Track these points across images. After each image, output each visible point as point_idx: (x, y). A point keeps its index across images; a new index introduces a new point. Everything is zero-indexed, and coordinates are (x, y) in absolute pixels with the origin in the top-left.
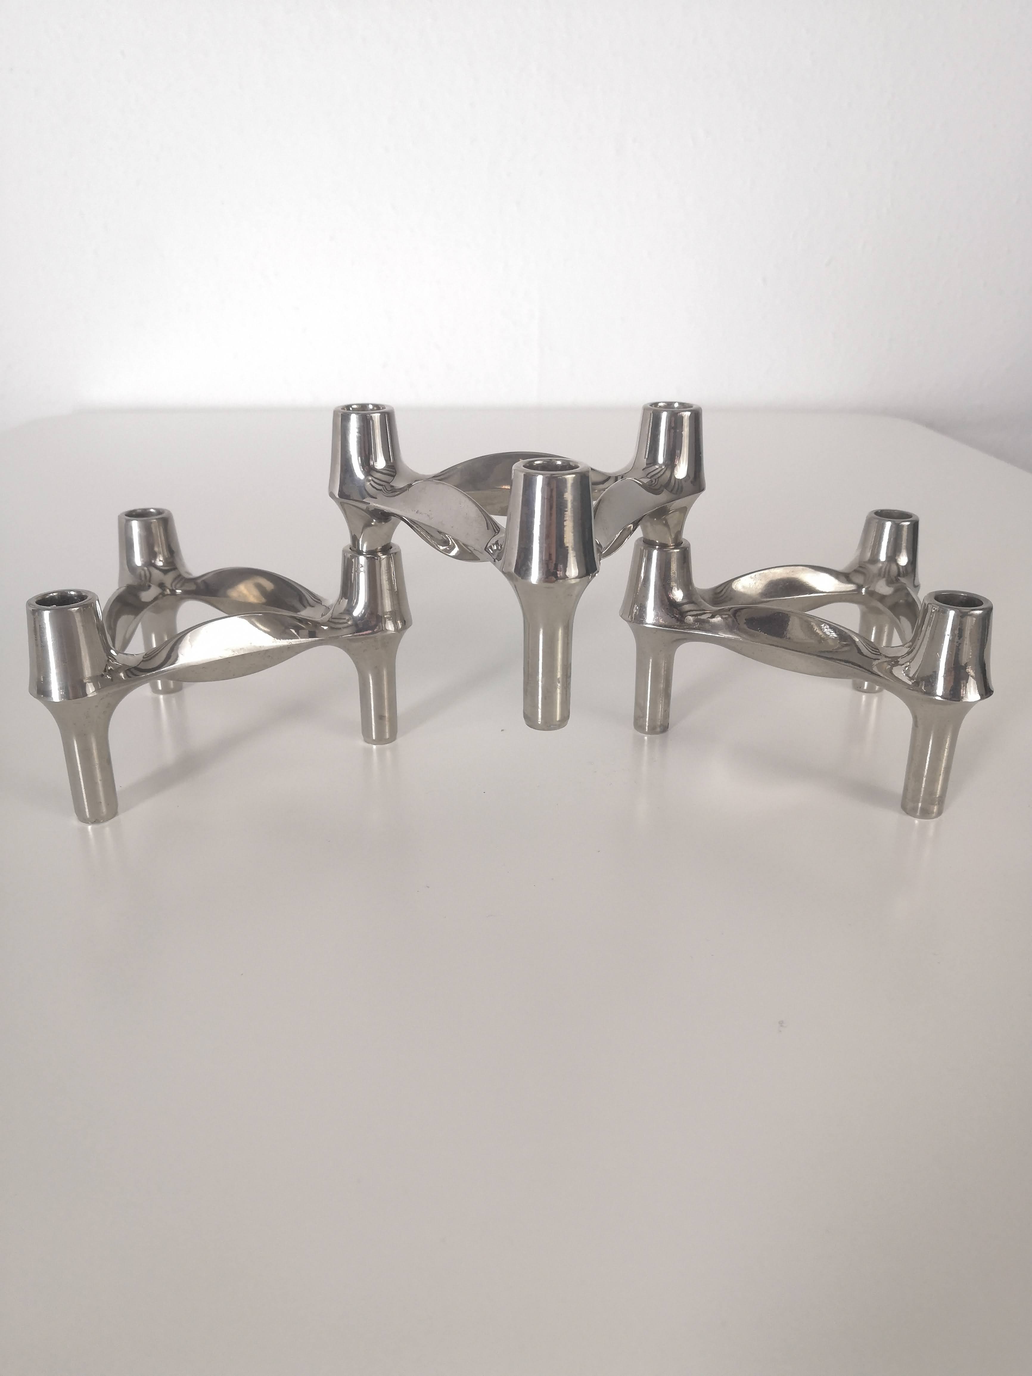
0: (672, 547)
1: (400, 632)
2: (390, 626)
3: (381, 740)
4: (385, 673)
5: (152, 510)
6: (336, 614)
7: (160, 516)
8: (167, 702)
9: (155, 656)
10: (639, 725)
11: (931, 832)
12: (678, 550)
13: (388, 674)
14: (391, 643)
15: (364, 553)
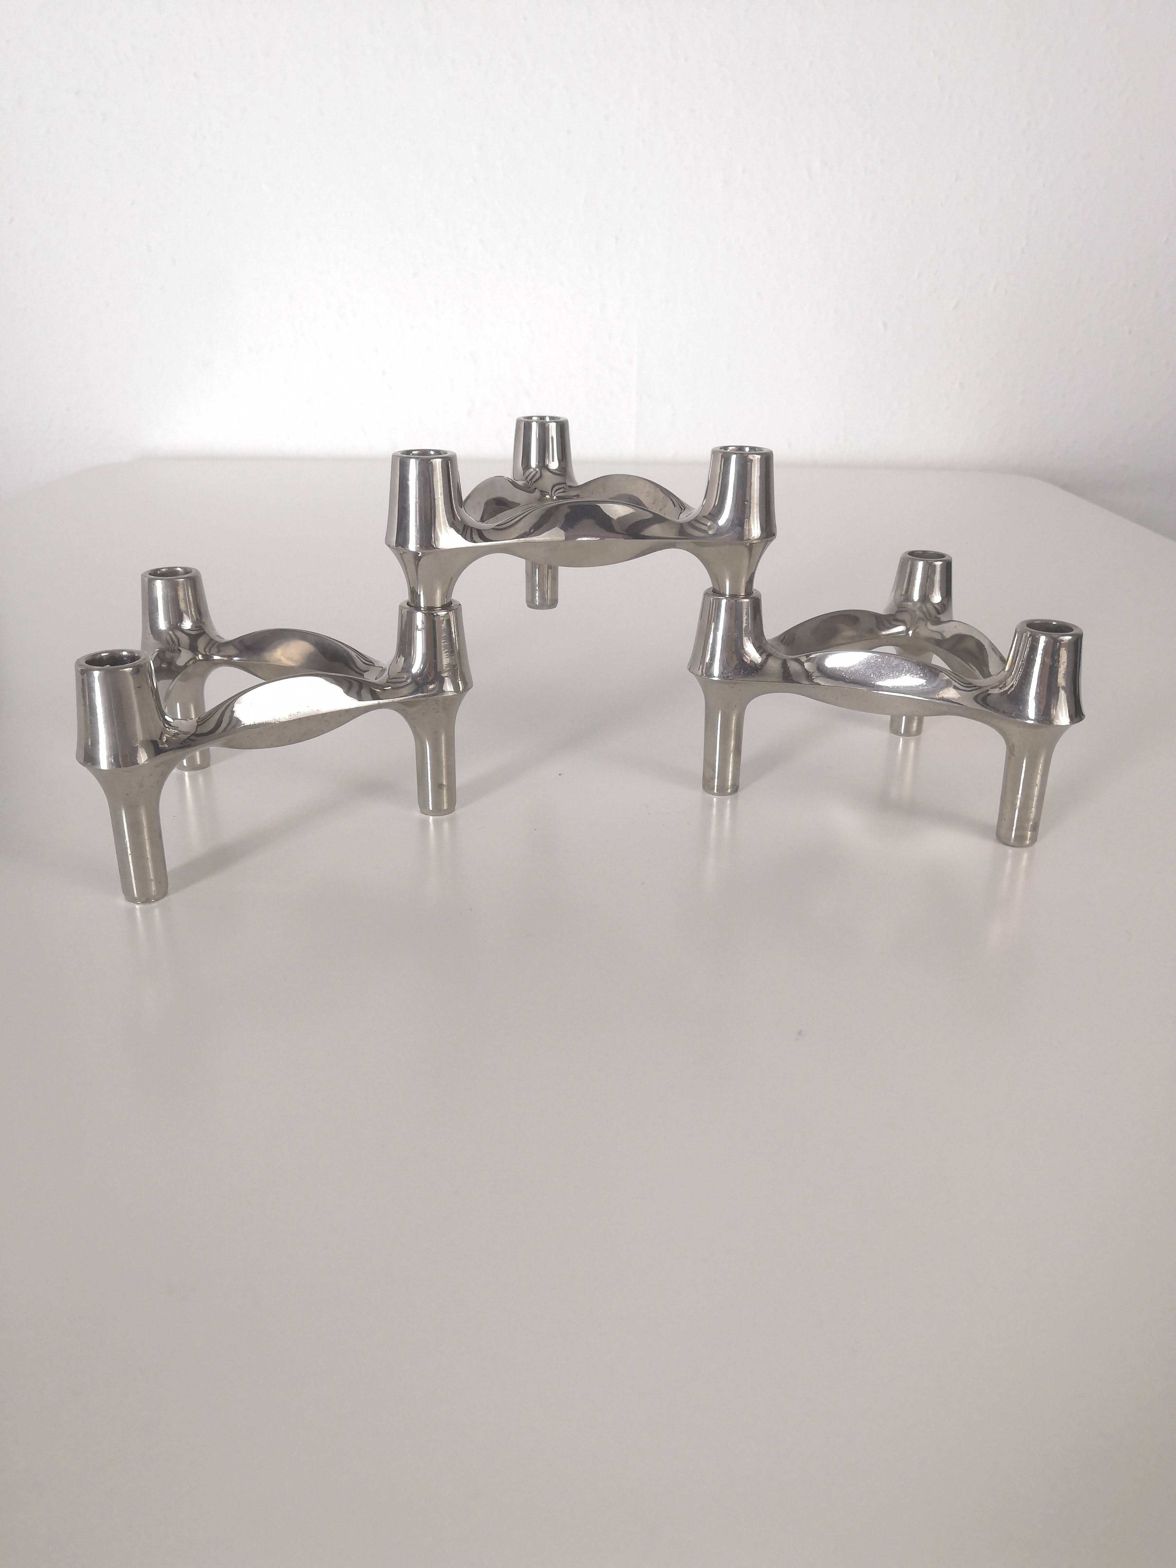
0: (742, 597)
1: (459, 694)
2: (448, 686)
3: (438, 811)
4: (443, 738)
5: (179, 569)
6: (393, 675)
7: (187, 575)
8: (193, 780)
9: (206, 721)
10: (707, 785)
11: (1024, 862)
12: (748, 600)
13: (447, 740)
14: (451, 706)
15: (422, 609)
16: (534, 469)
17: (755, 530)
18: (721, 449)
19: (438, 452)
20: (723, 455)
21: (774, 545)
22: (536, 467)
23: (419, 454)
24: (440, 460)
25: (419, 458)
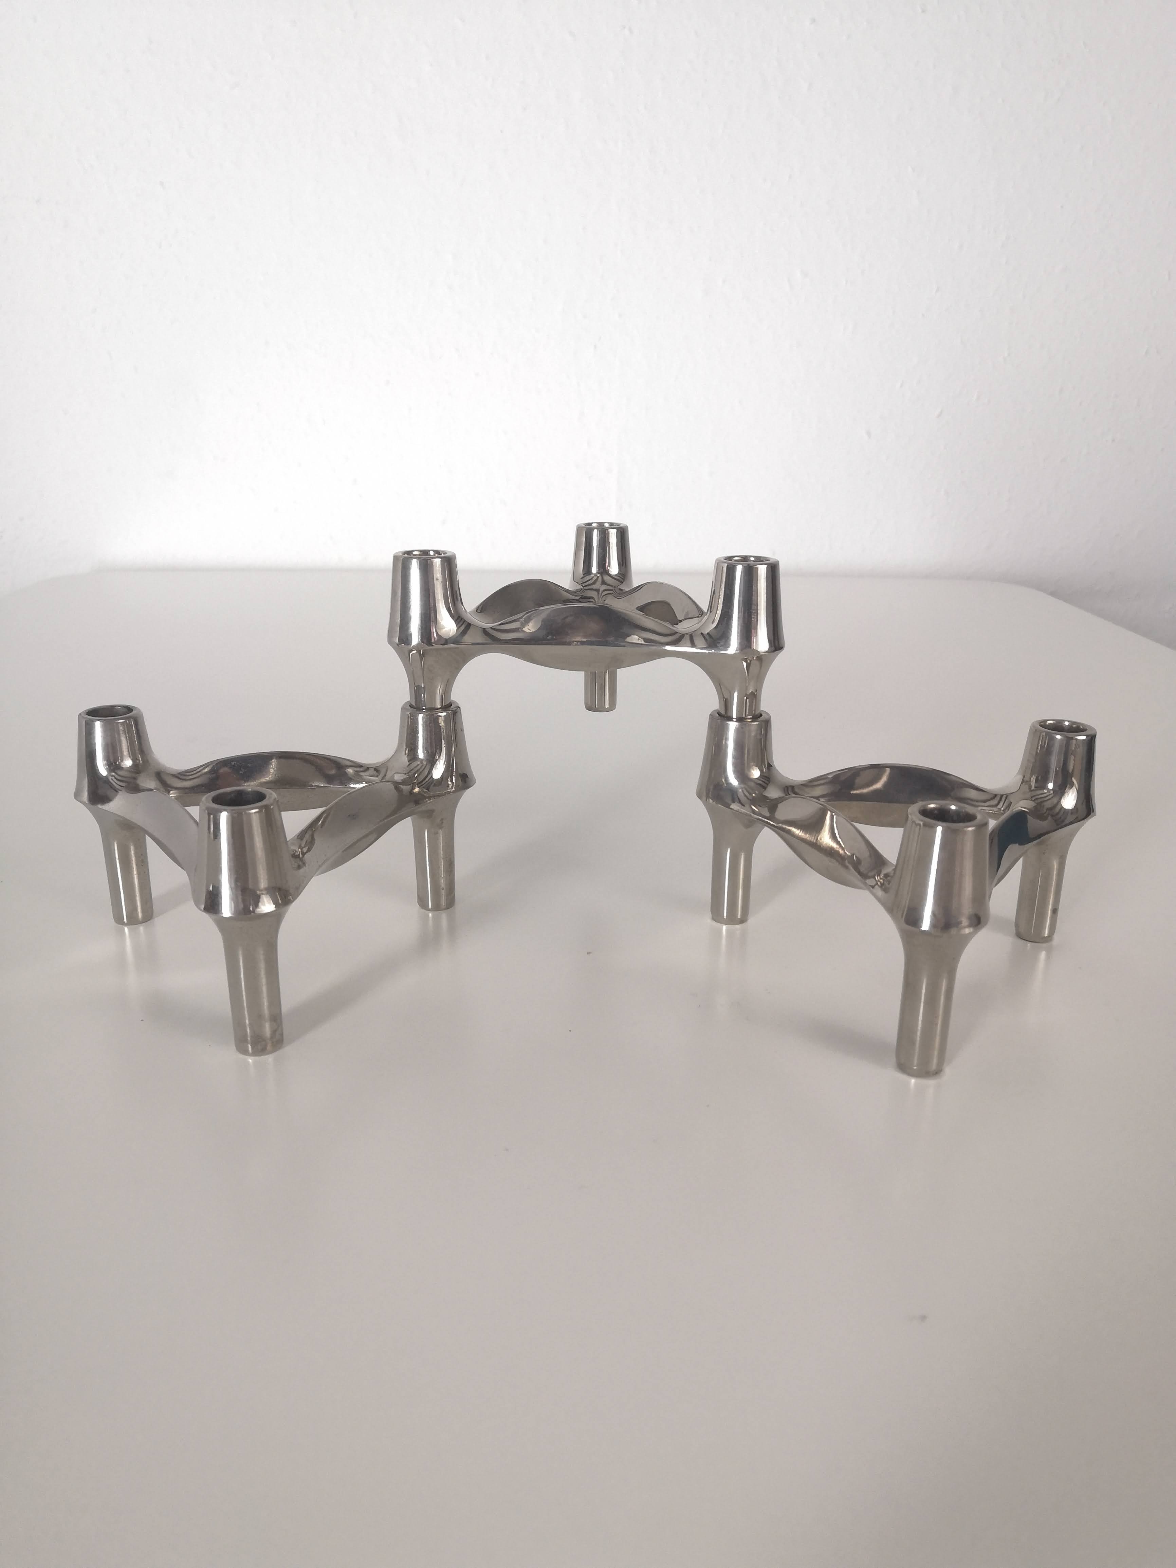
16: (595, 575)
17: (762, 643)
18: (726, 560)
19: (437, 552)
20: (729, 565)
21: (781, 657)
22: (597, 573)
23: (419, 555)
24: (440, 560)
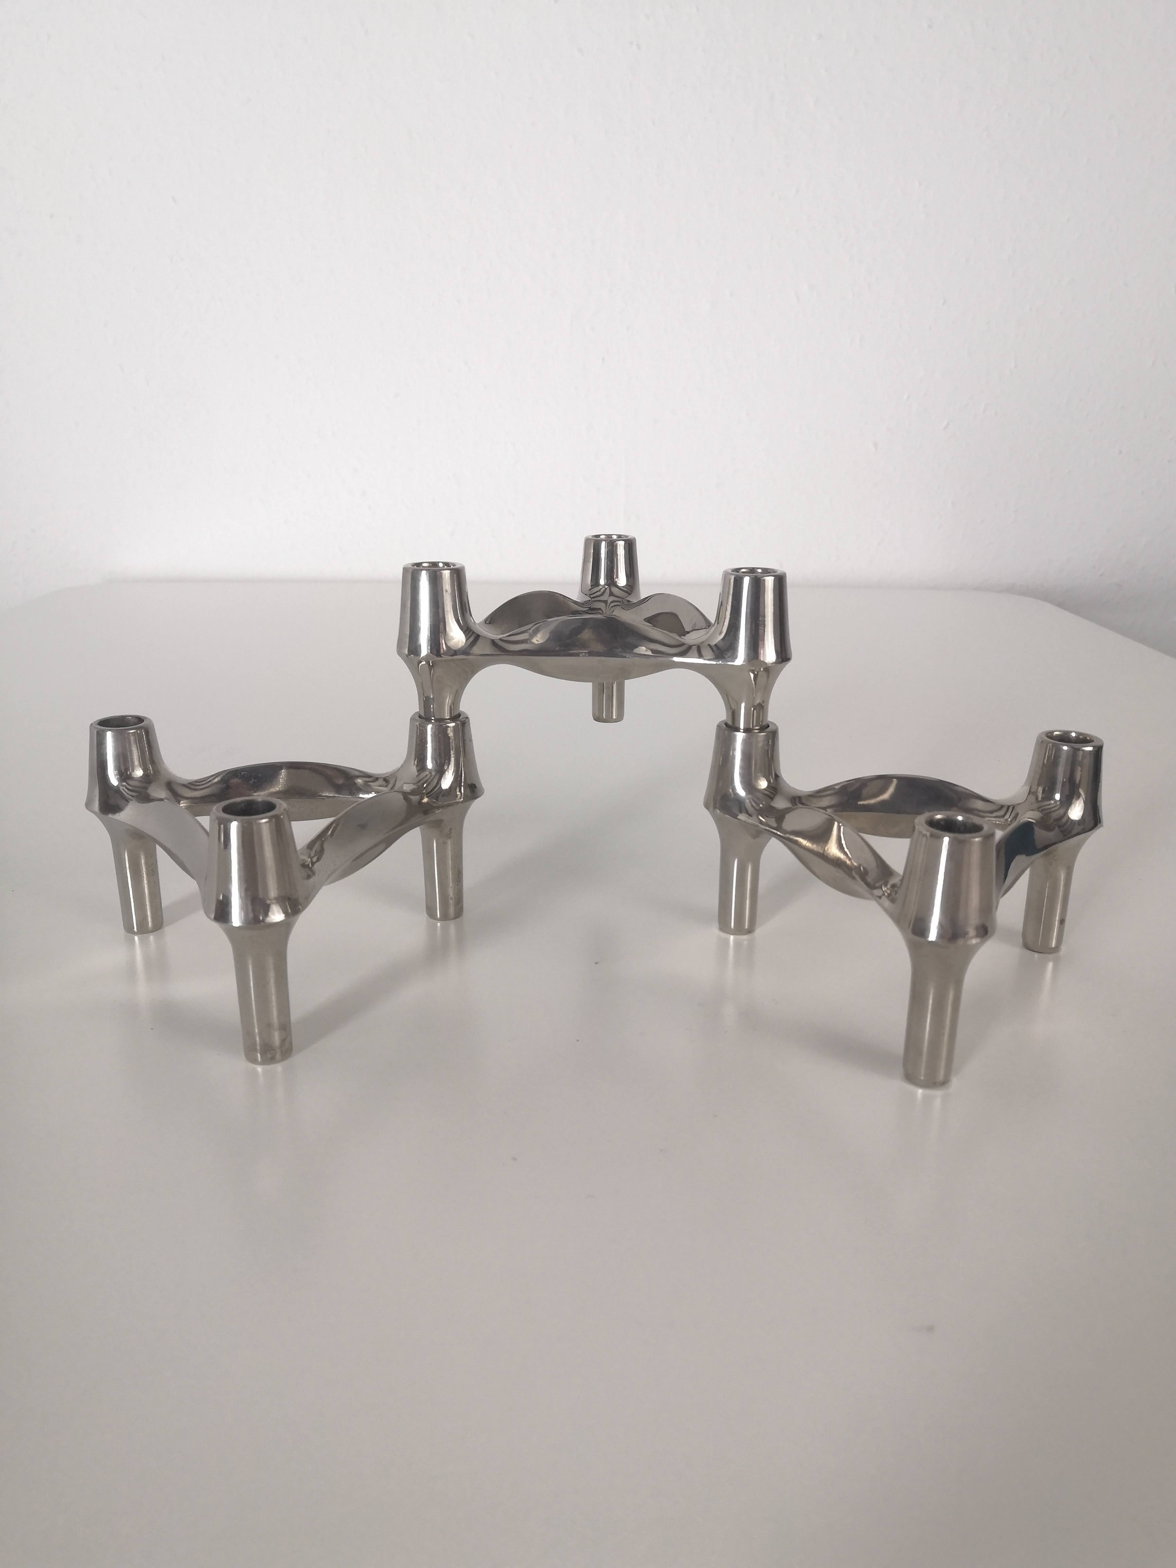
23: (428, 567)
24: (449, 571)
25: (429, 570)
